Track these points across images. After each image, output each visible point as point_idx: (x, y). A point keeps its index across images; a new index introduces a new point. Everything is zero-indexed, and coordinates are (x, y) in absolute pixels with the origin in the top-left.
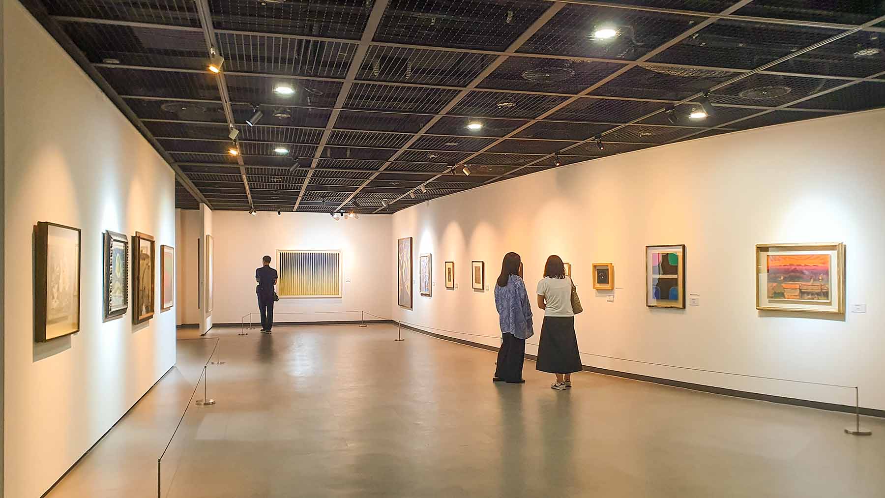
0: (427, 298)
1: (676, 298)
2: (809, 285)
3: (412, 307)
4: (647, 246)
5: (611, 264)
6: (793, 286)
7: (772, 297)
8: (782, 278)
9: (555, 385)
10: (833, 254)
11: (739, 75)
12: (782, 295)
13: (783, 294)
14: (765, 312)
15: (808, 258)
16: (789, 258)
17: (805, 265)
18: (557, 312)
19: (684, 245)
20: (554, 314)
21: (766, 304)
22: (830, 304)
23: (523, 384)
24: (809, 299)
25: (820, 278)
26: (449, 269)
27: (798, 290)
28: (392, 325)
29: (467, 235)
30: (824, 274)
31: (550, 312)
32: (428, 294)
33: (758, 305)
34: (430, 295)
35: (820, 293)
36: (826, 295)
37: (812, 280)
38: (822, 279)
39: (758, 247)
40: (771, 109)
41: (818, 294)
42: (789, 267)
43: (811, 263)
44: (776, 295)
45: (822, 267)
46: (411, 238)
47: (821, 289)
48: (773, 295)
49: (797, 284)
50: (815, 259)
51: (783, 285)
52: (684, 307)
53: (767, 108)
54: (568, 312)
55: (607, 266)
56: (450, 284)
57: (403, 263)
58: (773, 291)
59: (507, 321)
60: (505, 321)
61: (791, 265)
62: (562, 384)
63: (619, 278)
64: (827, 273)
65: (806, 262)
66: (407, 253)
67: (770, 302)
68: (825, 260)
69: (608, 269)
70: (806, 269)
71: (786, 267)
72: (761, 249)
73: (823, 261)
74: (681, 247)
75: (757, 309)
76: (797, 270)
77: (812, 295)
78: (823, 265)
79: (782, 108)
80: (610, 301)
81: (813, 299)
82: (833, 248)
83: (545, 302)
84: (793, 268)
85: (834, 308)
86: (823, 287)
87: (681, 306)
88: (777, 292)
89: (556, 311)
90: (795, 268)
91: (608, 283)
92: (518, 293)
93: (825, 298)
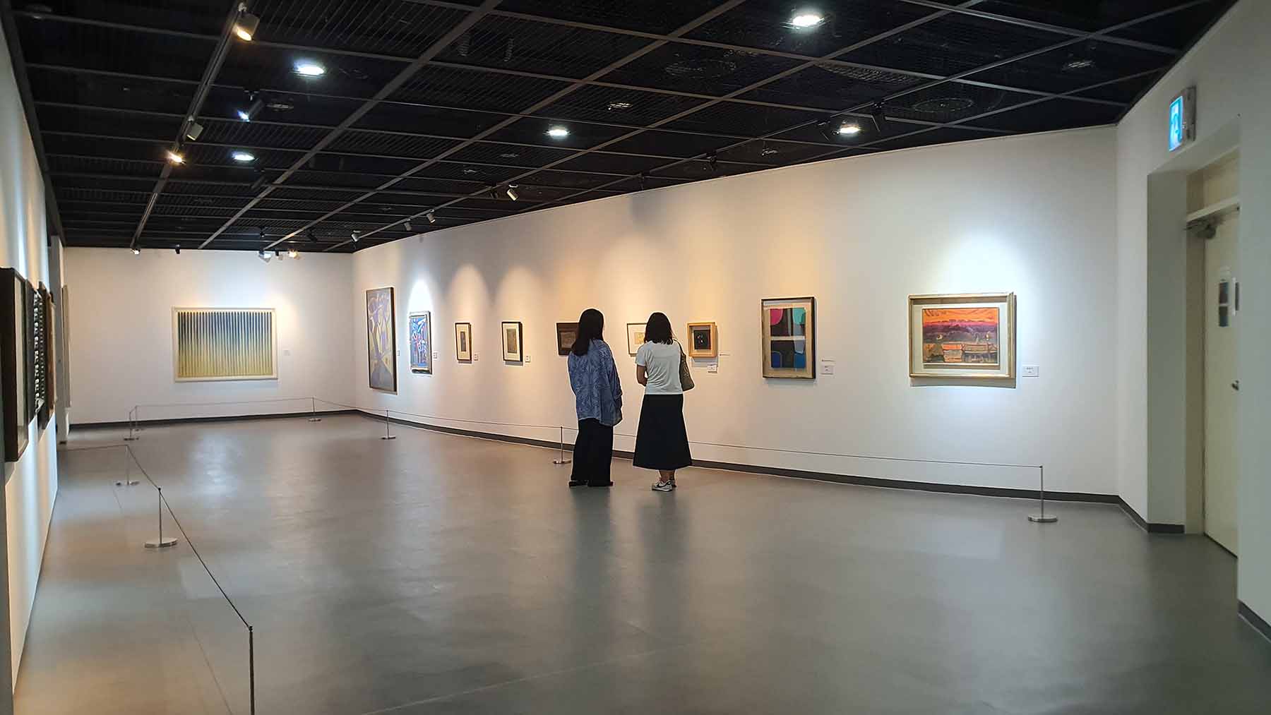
0: (426, 376)
1: (802, 366)
2: (973, 345)
3: (395, 390)
4: (762, 300)
5: (714, 323)
6: (955, 347)
7: (928, 362)
8: (941, 338)
9: (658, 486)
10: (1003, 307)
11: (927, 82)
12: (941, 358)
13: (942, 356)
14: (918, 380)
15: (974, 311)
16: (949, 312)
17: (969, 321)
18: (662, 389)
19: (813, 298)
20: (659, 391)
21: (921, 370)
22: (998, 368)
23: (610, 487)
24: (973, 362)
25: (987, 336)
26: (463, 333)
27: (961, 351)
28: (358, 418)
29: (492, 285)
30: (992, 331)
31: (655, 389)
32: (426, 369)
33: (911, 372)
34: (429, 372)
35: (987, 354)
36: (994, 356)
37: (977, 339)
38: (989, 338)
39: (911, 299)
40: (938, 125)
41: (985, 356)
42: (950, 324)
43: (976, 319)
44: (934, 358)
45: (989, 322)
46: (392, 289)
47: (989, 350)
48: (930, 359)
49: (959, 345)
50: (982, 312)
51: (943, 345)
52: (814, 376)
53: (933, 124)
54: (676, 388)
55: (709, 326)
56: (466, 355)
57: (376, 326)
58: (931, 353)
59: (589, 402)
60: (585, 403)
61: (952, 321)
62: (667, 484)
63: (724, 341)
64: (995, 329)
65: (970, 317)
66: (385, 310)
67: (926, 367)
68: (994, 313)
69: (710, 331)
70: (970, 326)
71: (946, 324)
72: (915, 301)
73: (989, 315)
74: (810, 300)
75: (910, 376)
76: (959, 327)
77: (978, 357)
78: (989, 320)
79: (952, 124)
80: (713, 372)
81: (979, 362)
82: (1002, 299)
83: (646, 376)
84: (954, 324)
85: (1003, 373)
86: (990, 347)
87: (811, 376)
88: (935, 354)
89: (662, 387)
90: (957, 325)
91: (710, 349)
92: (603, 363)
93: (993, 361)
